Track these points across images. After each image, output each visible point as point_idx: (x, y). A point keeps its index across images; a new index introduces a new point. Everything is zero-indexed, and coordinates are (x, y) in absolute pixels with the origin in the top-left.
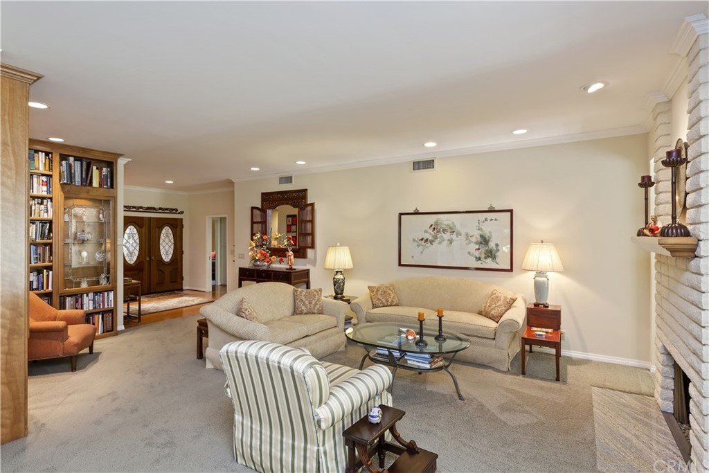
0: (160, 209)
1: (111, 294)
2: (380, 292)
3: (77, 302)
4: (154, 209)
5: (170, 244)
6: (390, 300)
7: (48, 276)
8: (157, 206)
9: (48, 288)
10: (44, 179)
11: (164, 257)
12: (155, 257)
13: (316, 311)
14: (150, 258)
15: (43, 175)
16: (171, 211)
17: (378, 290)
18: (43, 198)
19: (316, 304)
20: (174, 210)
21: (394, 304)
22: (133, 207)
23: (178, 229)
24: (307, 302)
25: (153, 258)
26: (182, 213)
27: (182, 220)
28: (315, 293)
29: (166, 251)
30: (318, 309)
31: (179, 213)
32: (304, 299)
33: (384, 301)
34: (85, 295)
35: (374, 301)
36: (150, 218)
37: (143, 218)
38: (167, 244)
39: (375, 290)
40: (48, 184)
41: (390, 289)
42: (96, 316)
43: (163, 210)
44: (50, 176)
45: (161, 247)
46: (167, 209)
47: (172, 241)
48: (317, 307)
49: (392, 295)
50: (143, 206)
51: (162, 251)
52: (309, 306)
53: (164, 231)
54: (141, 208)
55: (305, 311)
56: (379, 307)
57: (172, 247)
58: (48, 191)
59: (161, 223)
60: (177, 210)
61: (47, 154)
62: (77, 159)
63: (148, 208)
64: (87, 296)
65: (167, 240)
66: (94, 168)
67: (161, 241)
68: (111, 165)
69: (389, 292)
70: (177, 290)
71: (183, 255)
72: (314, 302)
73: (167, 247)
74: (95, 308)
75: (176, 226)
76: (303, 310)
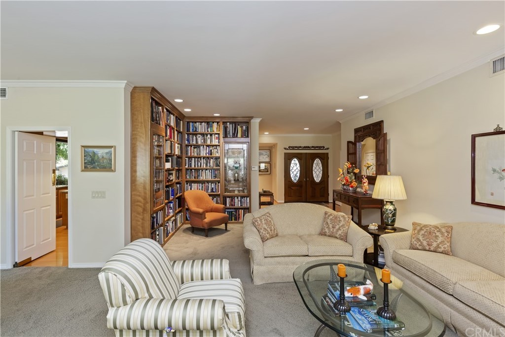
0: (313, 147)
1: (248, 199)
2: (422, 232)
3: (232, 201)
4: (309, 147)
5: (319, 170)
6: (435, 244)
7: (218, 186)
8: (310, 145)
9: (218, 192)
10: (217, 136)
11: (315, 179)
12: (309, 179)
13: (337, 236)
14: (306, 179)
15: (216, 134)
16: (320, 148)
17: (421, 229)
18: (216, 146)
19: (339, 229)
20: (322, 147)
21: (440, 250)
22: (296, 147)
23: (325, 160)
24: (331, 226)
25: (308, 179)
26: (328, 149)
27: (328, 154)
28: (341, 219)
29: (317, 175)
30: (340, 235)
31: (326, 149)
32: (329, 223)
33: (425, 243)
34: (236, 198)
35: (413, 240)
36: (306, 153)
37: (302, 153)
38: (317, 170)
39: (418, 228)
40: (219, 138)
41: (440, 231)
42: (240, 210)
43: (314, 148)
44: (219, 134)
45: (314, 172)
46: (317, 147)
47: (321, 168)
48: (340, 232)
49: (440, 240)
50: (302, 146)
51: (314, 175)
52: (332, 230)
53: (315, 162)
54: (300, 147)
55: (328, 234)
56: (418, 249)
57: (321, 172)
58: (219, 142)
59: (314, 156)
60: (324, 147)
61: (218, 123)
62: (231, 123)
63: (305, 147)
64: (238, 198)
65: (318, 168)
66: (239, 127)
67: (314, 168)
68: (248, 123)
69: (438, 234)
70: (325, 202)
71: (329, 179)
72: (337, 227)
73: (318, 173)
74: (241, 206)
75: (324, 158)
76: (326, 232)
